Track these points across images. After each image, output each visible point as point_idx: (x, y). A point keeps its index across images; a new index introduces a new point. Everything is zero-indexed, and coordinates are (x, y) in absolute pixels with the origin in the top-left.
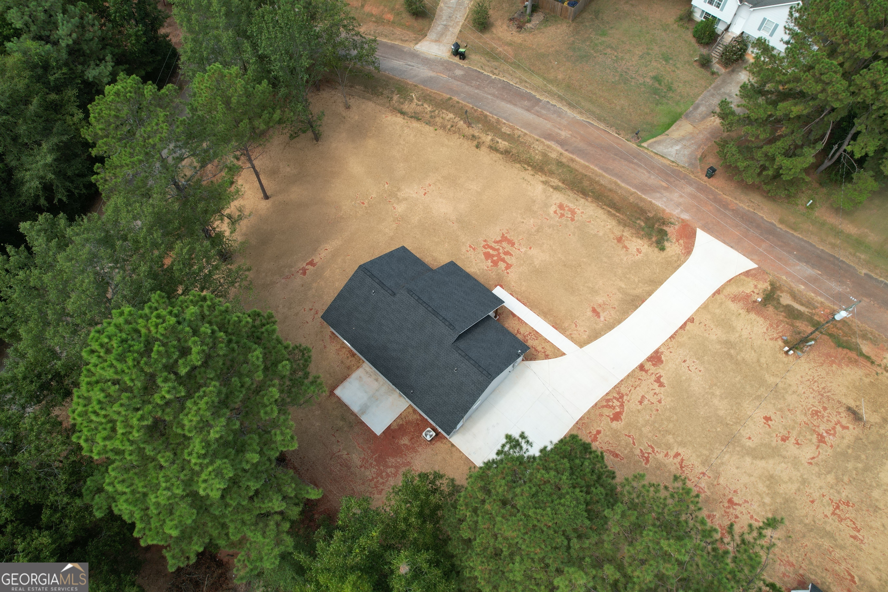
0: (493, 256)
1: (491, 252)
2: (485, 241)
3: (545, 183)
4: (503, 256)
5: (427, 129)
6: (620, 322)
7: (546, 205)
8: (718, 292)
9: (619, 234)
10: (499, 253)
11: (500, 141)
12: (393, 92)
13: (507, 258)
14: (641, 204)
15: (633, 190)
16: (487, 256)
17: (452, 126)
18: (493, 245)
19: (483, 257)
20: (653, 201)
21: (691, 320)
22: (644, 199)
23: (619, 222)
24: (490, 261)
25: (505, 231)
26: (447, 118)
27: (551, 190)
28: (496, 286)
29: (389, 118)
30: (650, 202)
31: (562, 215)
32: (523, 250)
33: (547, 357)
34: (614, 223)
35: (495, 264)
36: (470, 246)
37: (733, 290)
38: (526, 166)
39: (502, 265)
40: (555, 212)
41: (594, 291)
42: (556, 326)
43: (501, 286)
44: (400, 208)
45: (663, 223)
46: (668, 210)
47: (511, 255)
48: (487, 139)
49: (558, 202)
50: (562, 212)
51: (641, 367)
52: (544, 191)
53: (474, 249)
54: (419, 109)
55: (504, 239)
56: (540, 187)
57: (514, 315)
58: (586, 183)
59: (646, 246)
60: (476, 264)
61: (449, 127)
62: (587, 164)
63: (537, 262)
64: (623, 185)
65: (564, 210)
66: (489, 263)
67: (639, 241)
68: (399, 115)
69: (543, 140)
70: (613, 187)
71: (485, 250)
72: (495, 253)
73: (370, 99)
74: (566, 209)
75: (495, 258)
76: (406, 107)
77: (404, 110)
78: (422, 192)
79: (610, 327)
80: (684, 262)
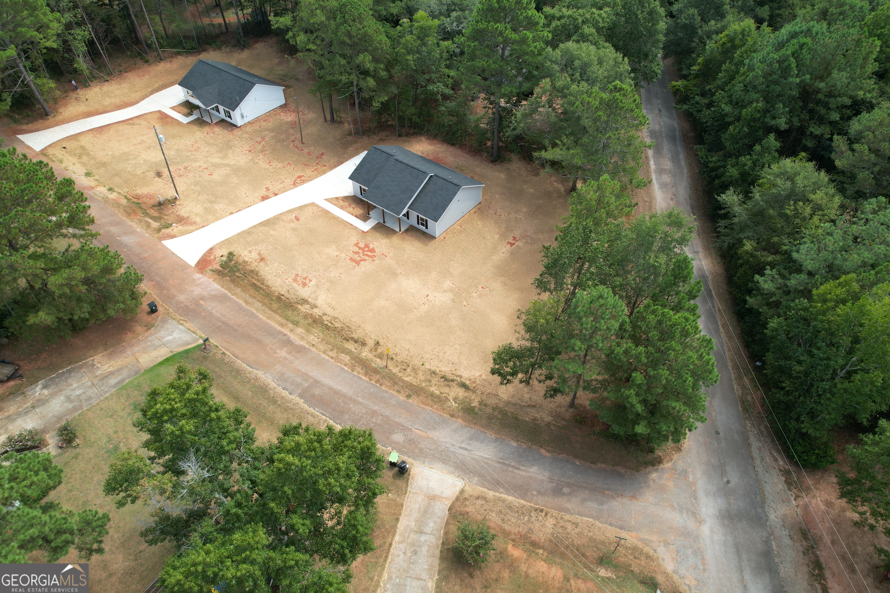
0: (368, 251)
1: (369, 253)
2: (374, 260)
3: (314, 306)
4: (361, 251)
5: (433, 365)
6: (281, 214)
7: (317, 286)
8: (203, 227)
9: (262, 264)
10: (363, 252)
11: (353, 350)
12: (480, 410)
13: (357, 250)
14: (232, 286)
15: (234, 297)
16: (373, 250)
17: (405, 370)
18: (367, 258)
19: (376, 250)
20: (220, 288)
21: (231, 213)
22: (226, 289)
23: (257, 274)
24: (371, 247)
25: (357, 267)
26: (411, 378)
27: (310, 300)
28: (367, 232)
29: (477, 374)
30: (223, 287)
31: (305, 278)
32: (343, 255)
33: (337, 198)
34: (262, 273)
35: (367, 246)
36: (386, 256)
37: (191, 228)
38: (329, 324)
39: (362, 245)
40: (310, 281)
41: (294, 229)
42: (327, 212)
43: (363, 232)
44: (447, 284)
45: (220, 271)
46: (211, 280)
47: (353, 252)
48: (365, 354)
49: (306, 288)
50: (304, 281)
51: (276, 195)
52: (316, 298)
53: (383, 254)
54: (446, 390)
55: (358, 263)
56: (320, 302)
57: (356, 216)
58: (275, 306)
59: (243, 255)
60: (381, 245)
61: (409, 370)
62: (269, 321)
63: (334, 247)
64: (241, 302)
65: (302, 282)
66: (371, 246)
67: (246, 259)
68: (468, 382)
69: (307, 346)
70: (250, 300)
71: (375, 254)
72: (366, 253)
73: (508, 403)
74: (300, 283)
75: (366, 249)
76: (461, 393)
77: (464, 390)
78: (431, 298)
79: (290, 211)
80: (218, 244)
